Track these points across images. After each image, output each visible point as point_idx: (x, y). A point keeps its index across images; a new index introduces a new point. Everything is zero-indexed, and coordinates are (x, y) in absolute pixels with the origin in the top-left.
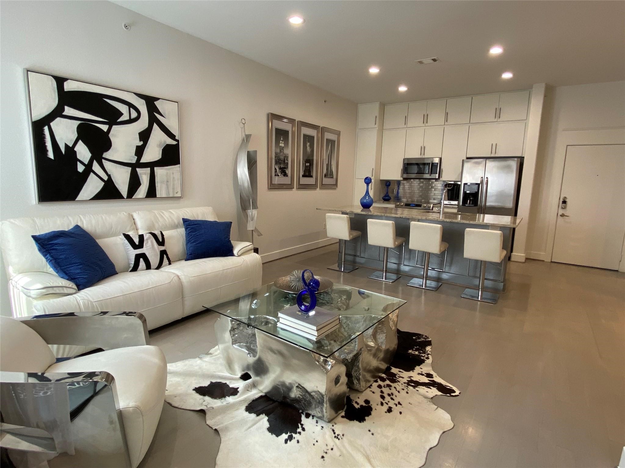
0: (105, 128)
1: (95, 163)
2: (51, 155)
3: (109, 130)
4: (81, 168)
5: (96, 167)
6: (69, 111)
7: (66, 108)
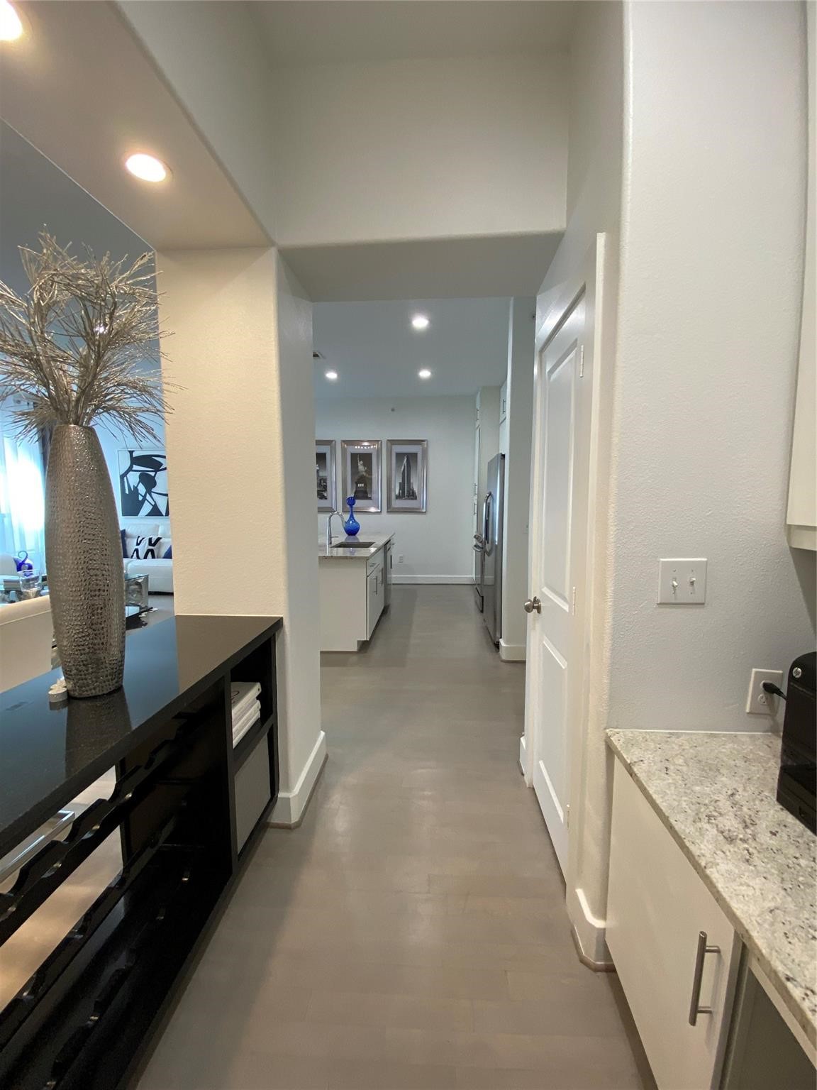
0: (153, 474)
1: (148, 495)
2: (127, 492)
3: (155, 475)
4: (140, 498)
5: (148, 497)
6: (135, 467)
7: (134, 466)
